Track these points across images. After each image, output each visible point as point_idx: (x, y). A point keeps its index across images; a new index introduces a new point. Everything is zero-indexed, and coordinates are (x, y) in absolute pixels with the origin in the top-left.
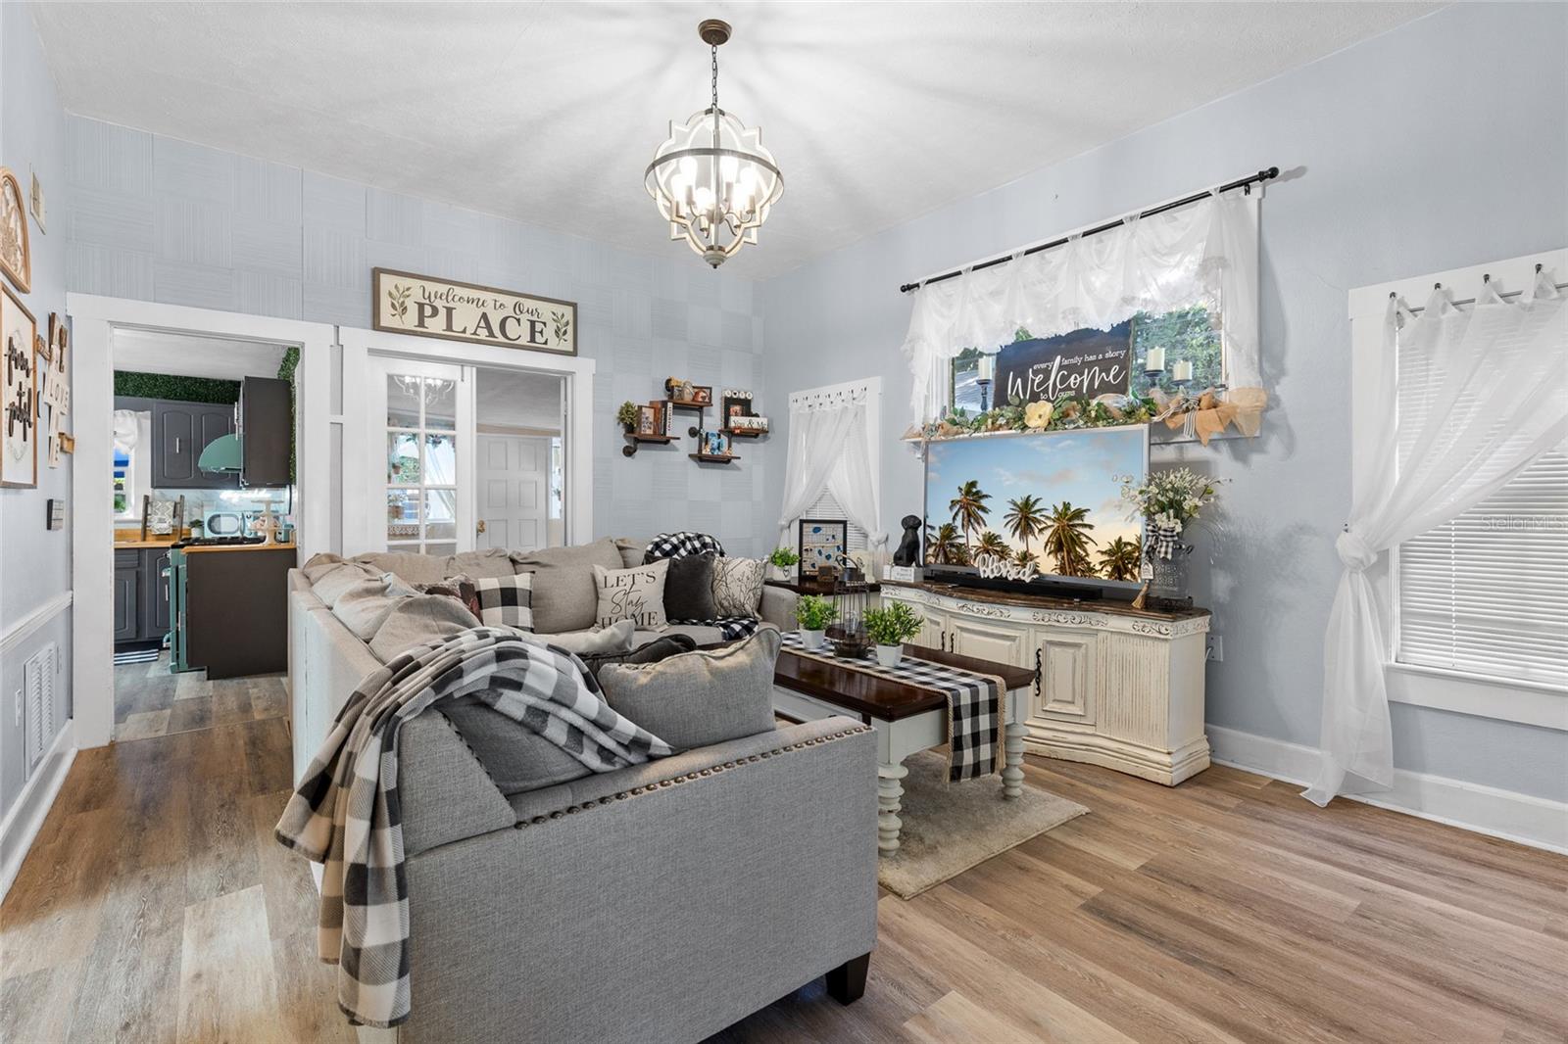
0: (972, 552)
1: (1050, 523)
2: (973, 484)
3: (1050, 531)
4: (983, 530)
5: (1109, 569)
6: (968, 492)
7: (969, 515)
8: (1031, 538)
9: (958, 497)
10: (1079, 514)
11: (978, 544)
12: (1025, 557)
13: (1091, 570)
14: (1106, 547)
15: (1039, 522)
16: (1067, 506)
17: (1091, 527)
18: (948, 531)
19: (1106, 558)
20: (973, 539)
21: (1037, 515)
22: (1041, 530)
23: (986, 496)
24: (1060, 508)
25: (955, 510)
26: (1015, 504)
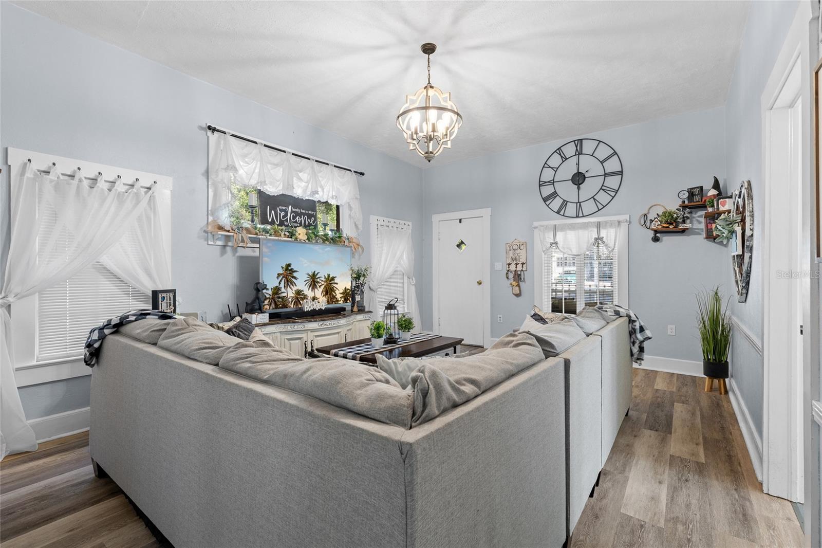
0: (290, 300)
1: (323, 283)
2: (289, 265)
3: (324, 286)
4: (295, 288)
5: (343, 299)
6: (287, 269)
7: (288, 281)
8: (316, 290)
9: (281, 272)
10: (333, 279)
11: (293, 295)
12: (314, 299)
13: (338, 301)
14: (342, 291)
15: (319, 283)
16: (329, 275)
17: (337, 284)
18: (277, 290)
19: (342, 295)
20: (290, 293)
21: (318, 280)
22: (320, 286)
23: (296, 271)
24: (327, 276)
25: (280, 278)
26: (309, 275)
